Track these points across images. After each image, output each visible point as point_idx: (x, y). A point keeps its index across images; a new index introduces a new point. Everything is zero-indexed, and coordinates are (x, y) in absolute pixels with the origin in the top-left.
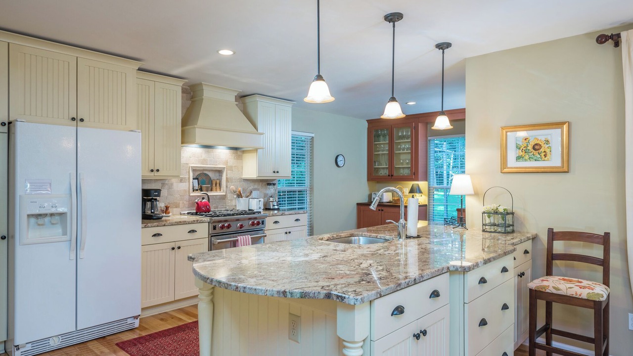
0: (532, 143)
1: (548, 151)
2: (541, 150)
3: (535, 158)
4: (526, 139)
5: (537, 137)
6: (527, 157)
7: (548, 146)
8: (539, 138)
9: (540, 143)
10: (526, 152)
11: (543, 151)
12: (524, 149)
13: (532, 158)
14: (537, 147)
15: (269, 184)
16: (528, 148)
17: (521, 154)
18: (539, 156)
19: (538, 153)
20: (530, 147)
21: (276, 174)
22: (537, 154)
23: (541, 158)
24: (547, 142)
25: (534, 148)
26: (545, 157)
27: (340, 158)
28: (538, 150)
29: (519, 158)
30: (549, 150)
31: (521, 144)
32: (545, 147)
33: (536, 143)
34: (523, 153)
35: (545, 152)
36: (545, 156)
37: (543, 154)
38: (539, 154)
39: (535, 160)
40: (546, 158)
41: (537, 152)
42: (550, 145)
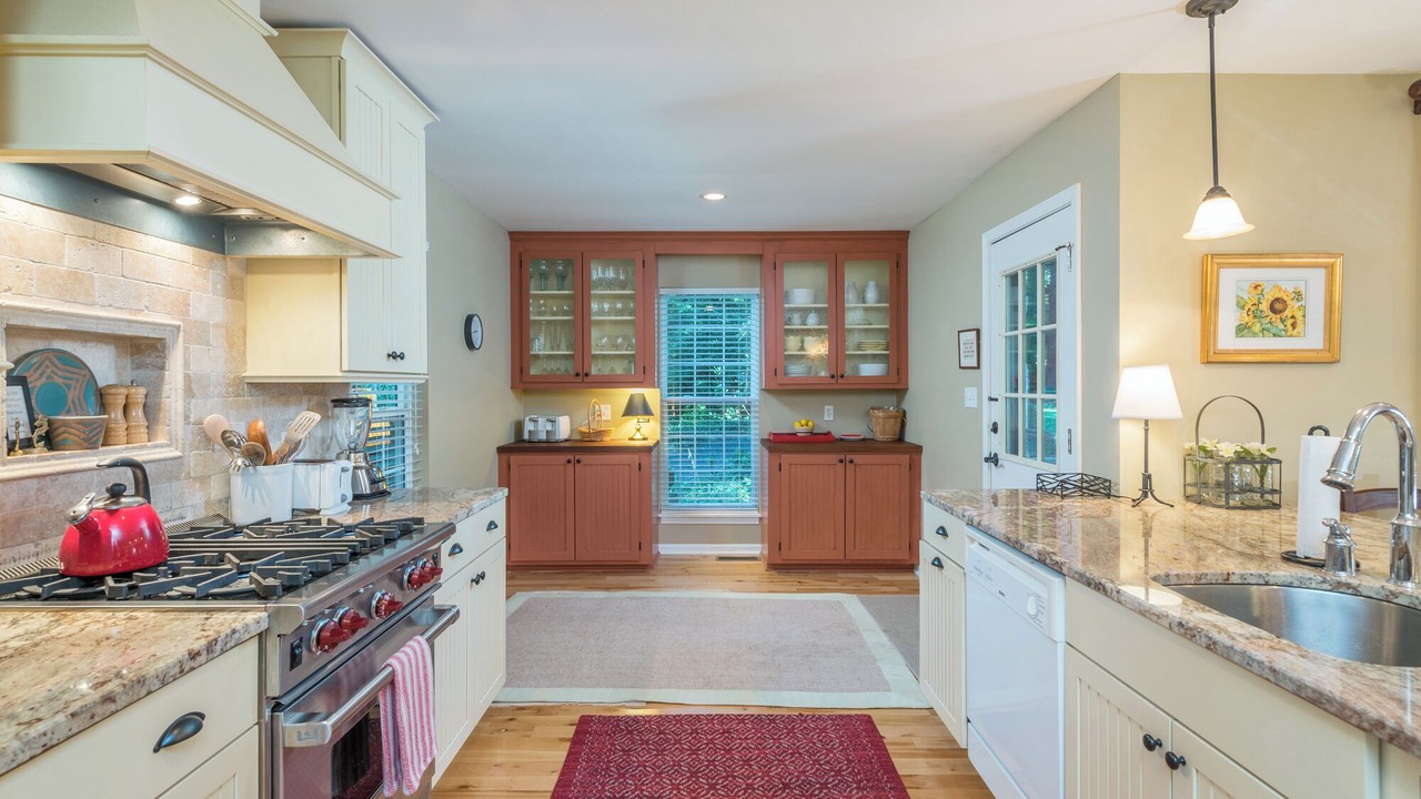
0: (1269, 297)
1: (1299, 315)
2: (1286, 312)
3: (1274, 330)
4: (1256, 287)
5: (1278, 283)
6: (1257, 328)
7: (1299, 304)
8: (1284, 286)
9: (1285, 298)
10: (1255, 317)
11: (1290, 315)
12: (1253, 308)
13: (1268, 330)
14: (1277, 306)
15: (339, 403)
16: (1262, 307)
17: (1247, 319)
18: (1282, 327)
19: (1281, 319)
20: (1264, 306)
21: (396, 365)
22: (1279, 321)
23: (1286, 331)
24: (1298, 295)
25: (1272, 308)
26: (1294, 328)
27: (475, 325)
28: (1281, 312)
29: (1242, 330)
30: (1301, 313)
31: (1246, 297)
32: (1293, 307)
33: (1276, 296)
34: (1251, 317)
35: (1293, 317)
36: (1294, 326)
37: (1289, 322)
38: (1282, 321)
39: (1274, 335)
40: (1295, 332)
41: (1278, 316)
42: (1303, 303)
